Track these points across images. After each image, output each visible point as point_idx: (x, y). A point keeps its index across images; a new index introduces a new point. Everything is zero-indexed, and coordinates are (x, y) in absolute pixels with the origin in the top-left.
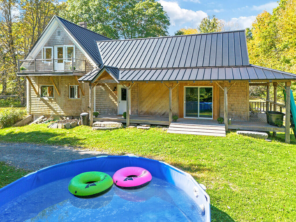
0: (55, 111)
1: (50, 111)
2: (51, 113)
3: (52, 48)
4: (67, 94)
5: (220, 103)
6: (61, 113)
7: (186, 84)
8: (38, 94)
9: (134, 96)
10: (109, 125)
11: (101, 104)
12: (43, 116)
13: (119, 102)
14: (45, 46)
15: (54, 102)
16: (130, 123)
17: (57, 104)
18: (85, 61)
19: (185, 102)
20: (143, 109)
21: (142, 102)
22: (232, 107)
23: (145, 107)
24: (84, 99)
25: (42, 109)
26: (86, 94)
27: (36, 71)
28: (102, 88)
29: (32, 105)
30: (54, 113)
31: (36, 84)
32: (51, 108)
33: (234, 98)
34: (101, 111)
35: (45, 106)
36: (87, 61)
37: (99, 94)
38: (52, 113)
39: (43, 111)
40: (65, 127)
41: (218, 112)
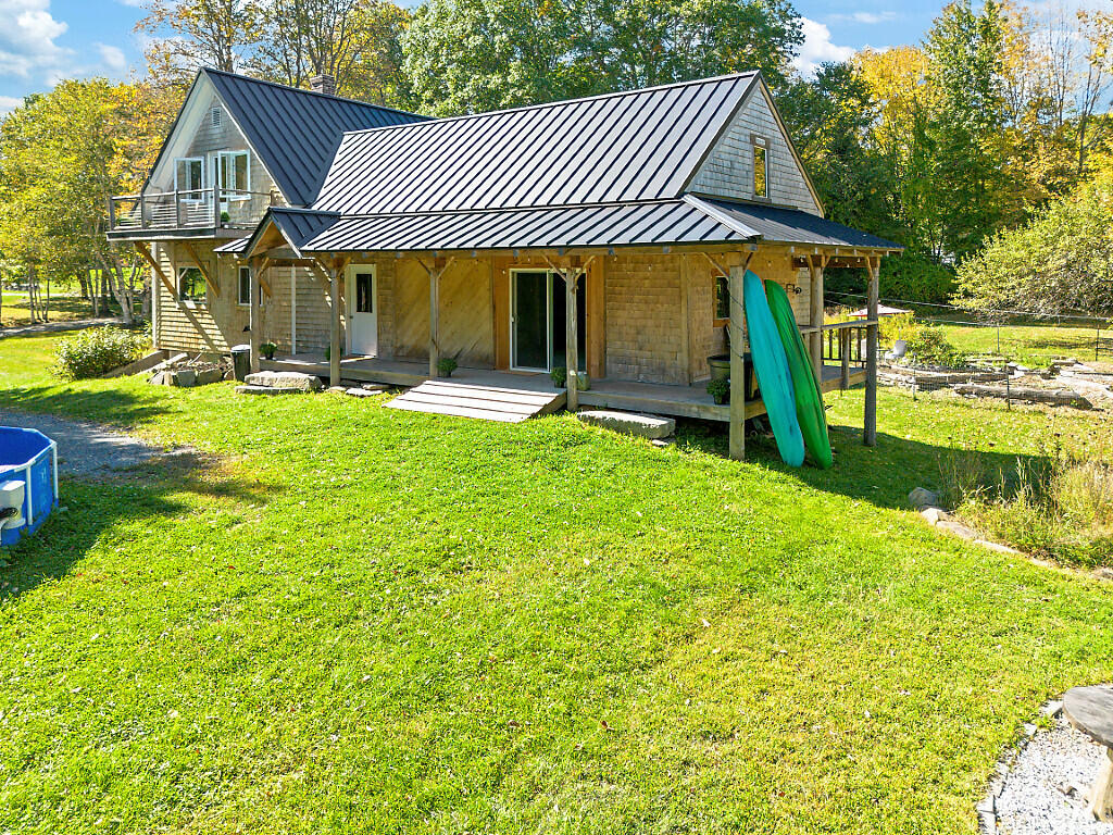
0: (209, 342)
1: (200, 341)
2: (201, 347)
3: (202, 160)
4: (234, 293)
5: (605, 325)
6: (221, 346)
7: (515, 263)
8: (173, 291)
9: (386, 300)
10: (282, 380)
11: (309, 321)
12: (185, 355)
13: (351, 317)
14: (188, 156)
15: (206, 316)
16: (342, 379)
17: (213, 322)
18: (271, 195)
19: (512, 319)
20: (405, 339)
21: (404, 317)
22: (640, 338)
23: (410, 332)
24: (270, 307)
25: (184, 334)
26: (274, 292)
27: (179, 226)
28: (310, 274)
29: (163, 323)
30: (208, 347)
31: (169, 264)
32: (201, 331)
33: (643, 306)
34: (309, 344)
35: (187, 325)
36: (275, 195)
37: (305, 292)
38: (203, 346)
39: (185, 340)
40: (176, 382)
41: (600, 355)
